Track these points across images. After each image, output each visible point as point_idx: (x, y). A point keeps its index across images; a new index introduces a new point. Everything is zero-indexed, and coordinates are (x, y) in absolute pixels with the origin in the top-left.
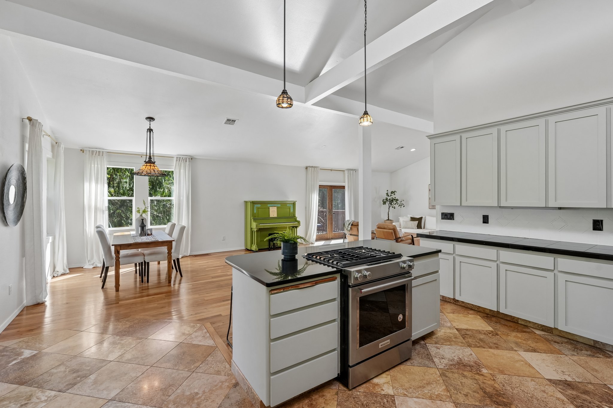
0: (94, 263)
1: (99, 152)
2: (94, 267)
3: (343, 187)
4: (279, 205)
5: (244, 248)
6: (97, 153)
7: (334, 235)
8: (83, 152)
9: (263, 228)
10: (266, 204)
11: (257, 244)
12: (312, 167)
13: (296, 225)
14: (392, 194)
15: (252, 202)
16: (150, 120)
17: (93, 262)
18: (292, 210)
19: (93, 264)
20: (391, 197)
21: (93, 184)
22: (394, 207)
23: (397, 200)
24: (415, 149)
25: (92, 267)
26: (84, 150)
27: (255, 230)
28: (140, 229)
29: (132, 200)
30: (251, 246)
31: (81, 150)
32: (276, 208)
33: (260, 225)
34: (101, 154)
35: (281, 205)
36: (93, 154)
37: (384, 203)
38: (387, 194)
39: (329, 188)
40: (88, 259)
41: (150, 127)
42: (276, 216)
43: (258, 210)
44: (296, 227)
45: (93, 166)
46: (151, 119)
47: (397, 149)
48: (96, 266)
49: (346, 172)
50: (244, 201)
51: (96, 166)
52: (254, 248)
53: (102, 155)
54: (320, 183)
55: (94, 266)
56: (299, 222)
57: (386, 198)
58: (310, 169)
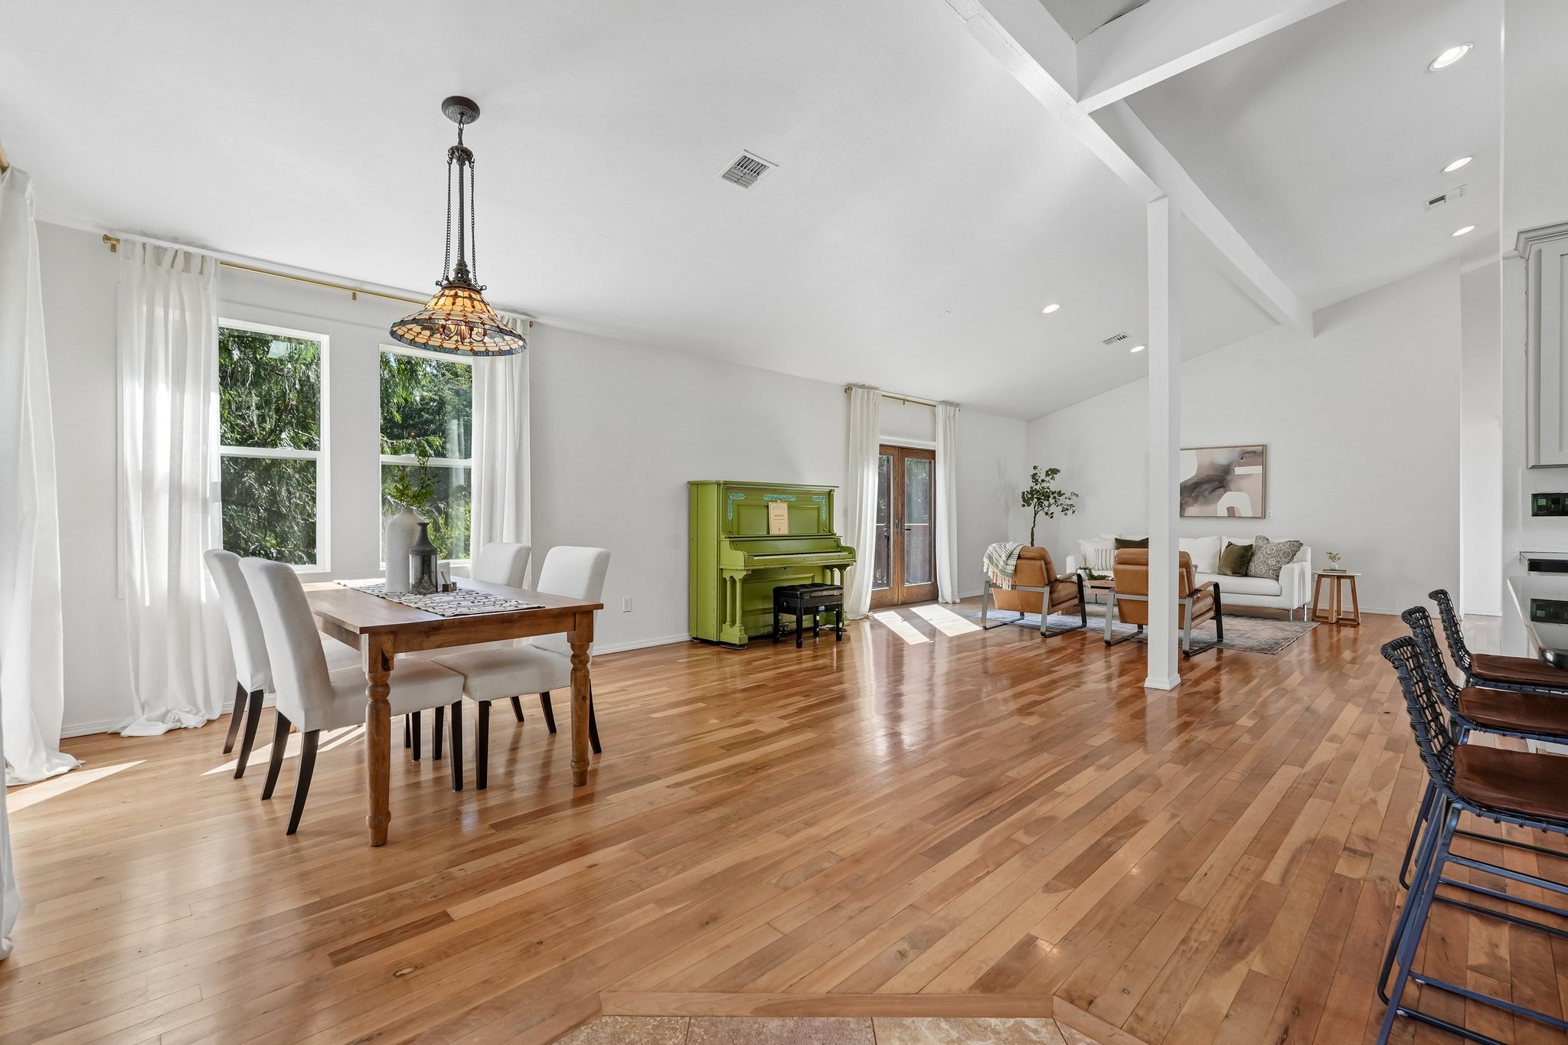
0: (168, 712)
1: (188, 255)
2: (170, 731)
3: (931, 455)
4: (793, 499)
5: (685, 637)
6: (180, 259)
7: (907, 594)
8: (113, 248)
9: (762, 567)
10: (757, 494)
11: (743, 623)
12: (863, 387)
13: (843, 562)
14: (1047, 479)
15: (726, 483)
16: (462, 114)
17: (163, 710)
18: (824, 516)
19: (163, 719)
20: (1044, 484)
21: (163, 393)
22: (1049, 513)
23: (1060, 494)
24: (1143, 347)
25: (159, 729)
26: (118, 240)
27: (739, 576)
28: (413, 563)
29: (315, 462)
30: (720, 630)
31: (106, 238)
32: (785, 505)
33: (755, 558)
34: (196, 265)
35: (800, 498)
36: (159, 263)
37: (1027, 501)
38: (1034, 476)
39: (896, 453)
40: (139, 698)
41: (460, 142)
42: (785, 531)
43: (738, 510)
44: (842, 568)
45: (159, 312)
46: (464, 108)
47: (1108, 341)
48: (178, 725)
49: (940, 409)
50: (689, 483)
51: (174, 314)
52: (734, 634)
53: (201, 273)
54: (881, 437)
55: (170, 726)
56: (851, 551)
57: (1031, 488)
58: (857, 393)
